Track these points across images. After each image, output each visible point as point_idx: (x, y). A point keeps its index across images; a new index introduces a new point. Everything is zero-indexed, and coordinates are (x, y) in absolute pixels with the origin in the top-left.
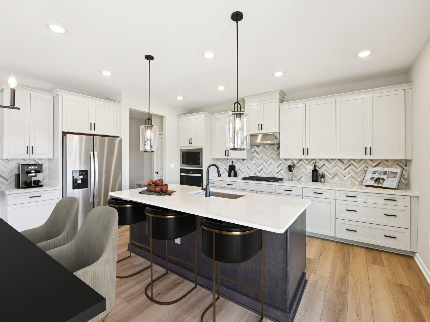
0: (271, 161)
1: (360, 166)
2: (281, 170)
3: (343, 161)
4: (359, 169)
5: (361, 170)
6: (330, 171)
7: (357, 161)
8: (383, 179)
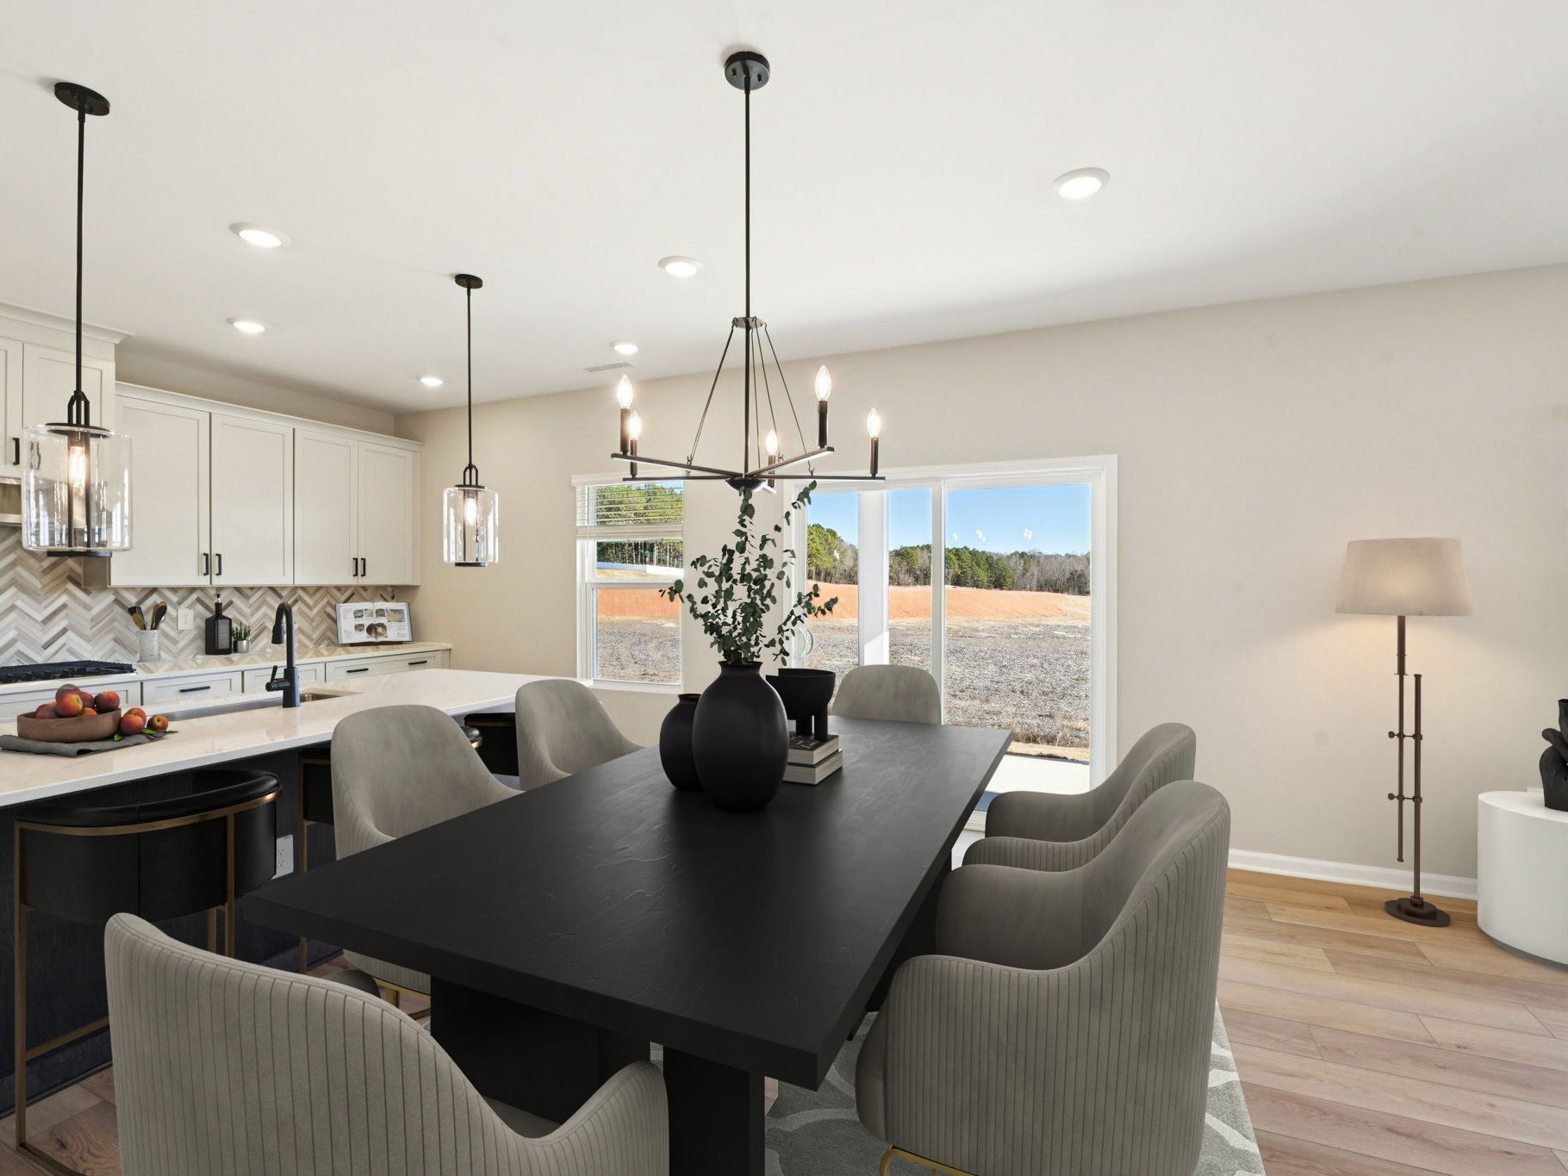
0: (11, 597)
1: (316, 603)
2: (64, 631)
3: (280, 591)
4: (315, 611)
5: (318, 613)
6: (247, 620)
7: (311, 591)
8: (382, 625)
